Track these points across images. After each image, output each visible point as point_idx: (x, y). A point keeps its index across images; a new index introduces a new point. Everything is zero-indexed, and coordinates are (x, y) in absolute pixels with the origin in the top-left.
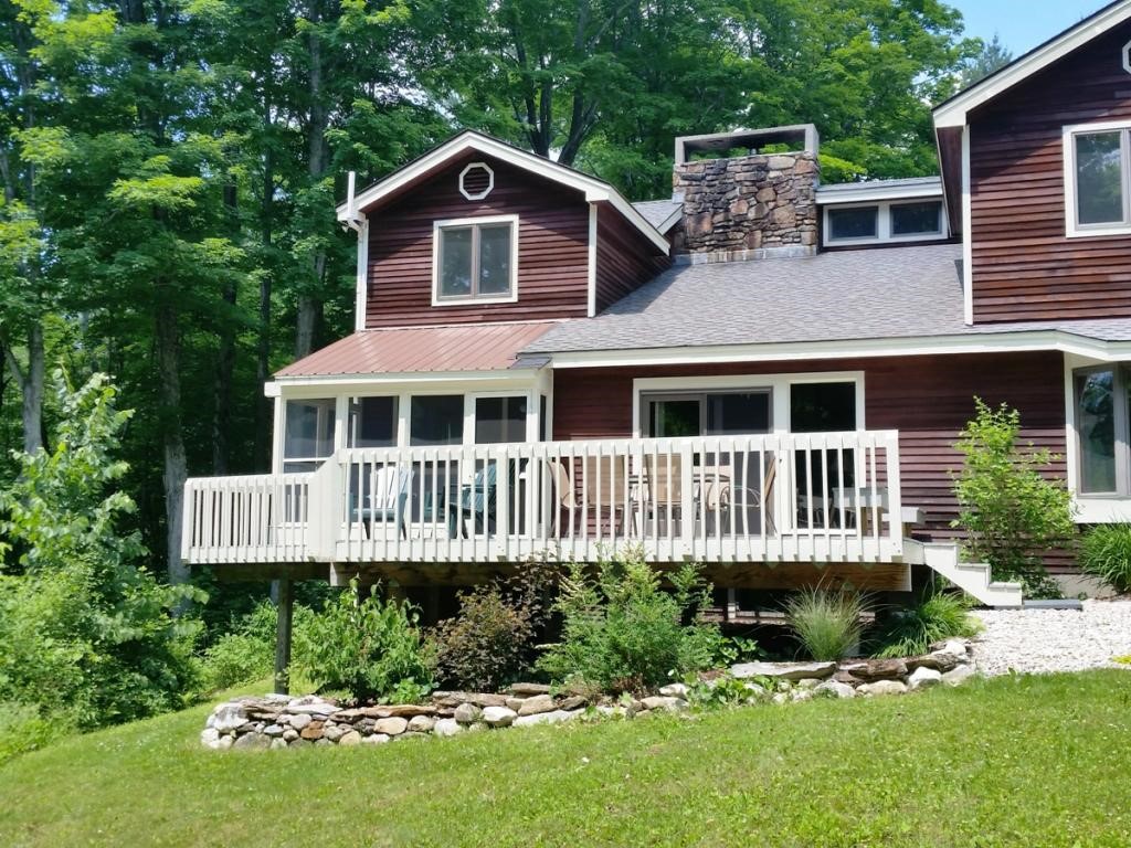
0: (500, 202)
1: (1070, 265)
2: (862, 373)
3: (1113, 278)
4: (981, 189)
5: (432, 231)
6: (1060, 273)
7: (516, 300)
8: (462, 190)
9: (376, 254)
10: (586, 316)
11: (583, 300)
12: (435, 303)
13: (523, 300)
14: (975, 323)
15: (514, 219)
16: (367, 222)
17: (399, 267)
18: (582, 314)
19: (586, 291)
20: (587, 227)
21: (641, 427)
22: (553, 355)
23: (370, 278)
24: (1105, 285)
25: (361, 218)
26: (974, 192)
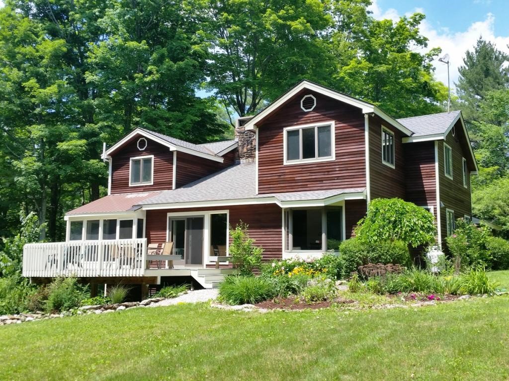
0: (149, 151)
1: (284, 174)
2: (228, 211)
3: (296, 179)
4: (261, 149)
5: (129, 161)
6: (282, 177)
7: (152, 184)
8: (138, 147)
9: (114, 170)
10: (172, 189)
11: (171, 184)
12: (130, 185)
13: (155, 184)
14: (259, 194)
15: (152, 156)
16: (111, 159)
17: (120, 173)
18: (170, 188)
19: (172, 181)
20: (173, 159)
21: (169, 229)
22: (143, 206)
23: (112, 177)
24: (294, 181)
25: (110, 157)
26: (259, 151)
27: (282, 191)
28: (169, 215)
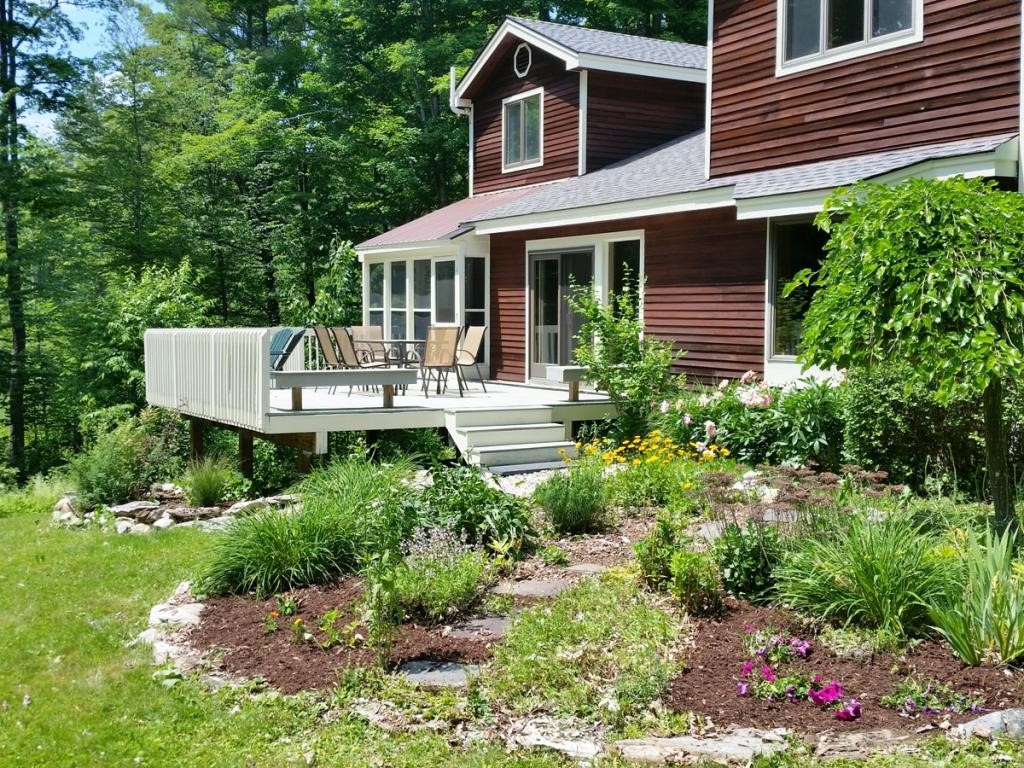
0: (536, 79)
1: (776, 107)
2: (642, 231)
3: (808, 119)
4: (721, 33)
5: (500, 109)
6: (771, 117)
7: (541, 164)
8: (516, 70)
9: (477, 136)
10: (577, 175)
11: (574, 160)
12: (504, 171)
13: (549, 163)
14: (711, 177)
15: (540, 90)
16: (472, 106)
17: (487, 139)
18: (574, 173)
19: (577, 152)
20: (578, 92)
21: (530, 284)
22: (476, 224)
23: (475, 154)
25: (468, 103)
26: (715, 39)
27: (770, 163)
28: (531, 245)
